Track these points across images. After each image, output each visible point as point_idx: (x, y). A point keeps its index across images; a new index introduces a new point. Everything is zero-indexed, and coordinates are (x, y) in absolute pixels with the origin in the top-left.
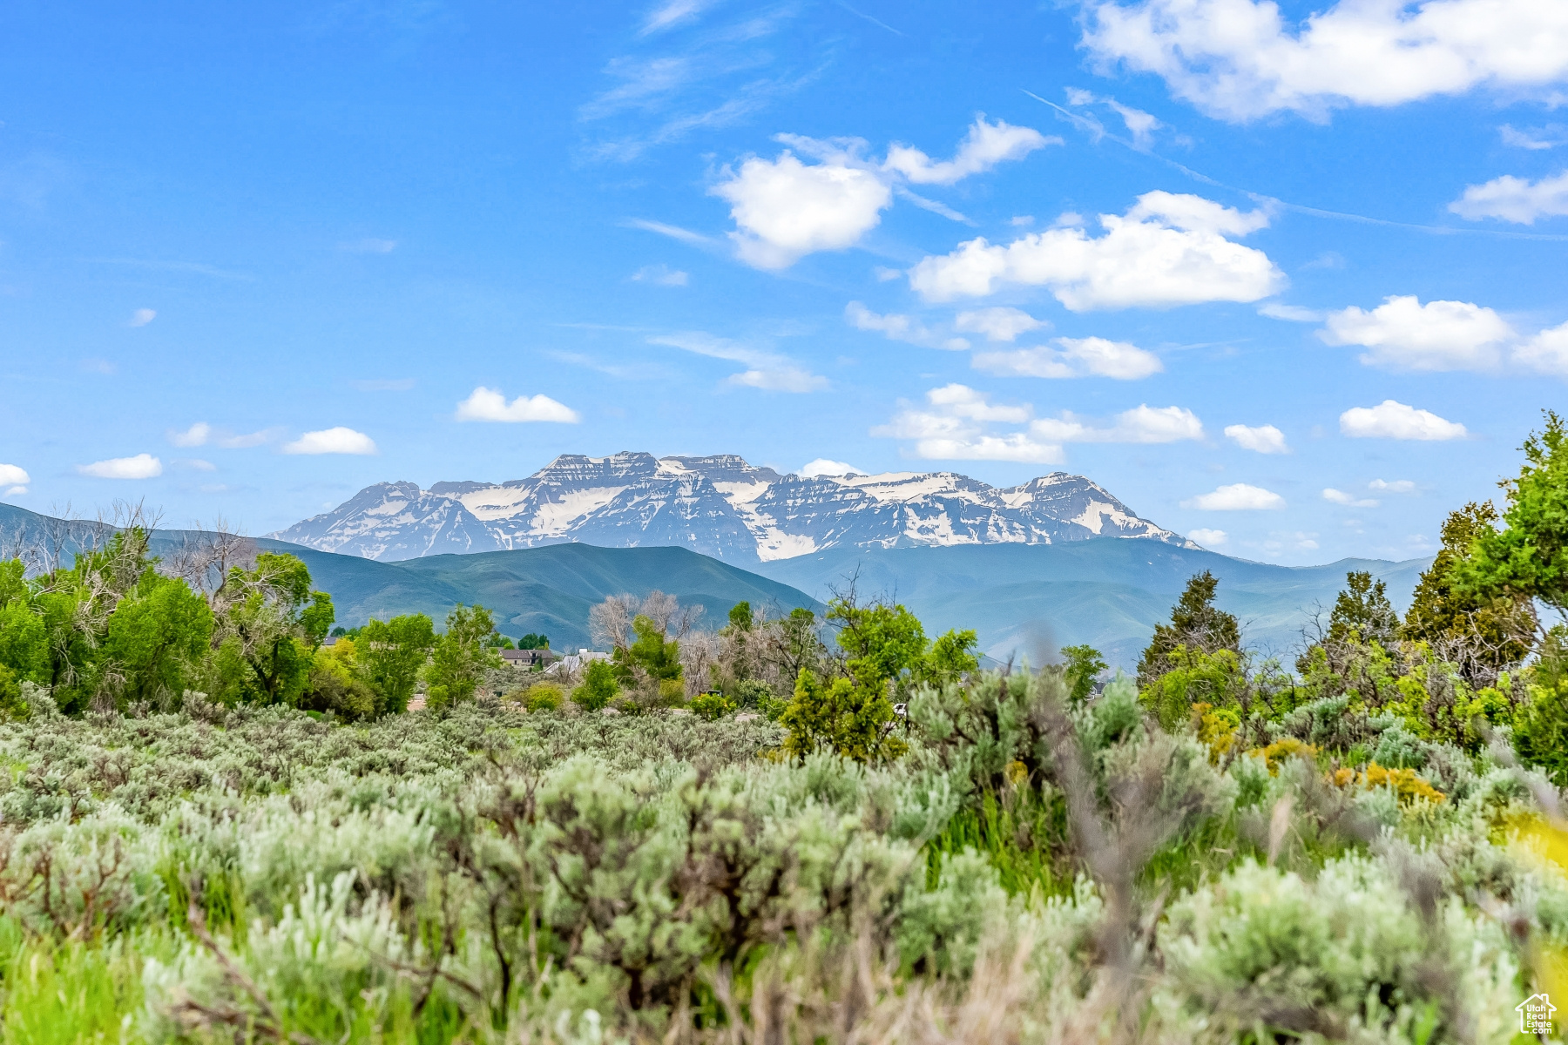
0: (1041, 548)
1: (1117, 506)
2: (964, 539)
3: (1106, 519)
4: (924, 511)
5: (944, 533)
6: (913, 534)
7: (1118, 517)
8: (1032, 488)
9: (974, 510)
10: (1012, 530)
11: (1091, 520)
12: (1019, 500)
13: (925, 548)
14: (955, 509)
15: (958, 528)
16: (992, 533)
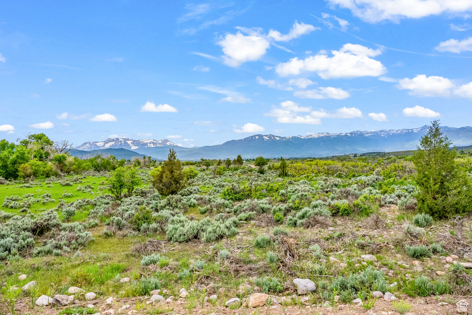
0: (163, 147)
1: (171, 142)
2: (154, 146)
3: (170, 143)
4: (150, 143)
5: (152, 146)
6: (149, 146)
7: (171, 143)
8: (162, 140)
9: (155, 143)
10: (160, 145)
11: (168, 144)
12: (160, 142)
13: (150, 147)
14: (153, 143)
15: (154, 145)
16: (157, 145)
